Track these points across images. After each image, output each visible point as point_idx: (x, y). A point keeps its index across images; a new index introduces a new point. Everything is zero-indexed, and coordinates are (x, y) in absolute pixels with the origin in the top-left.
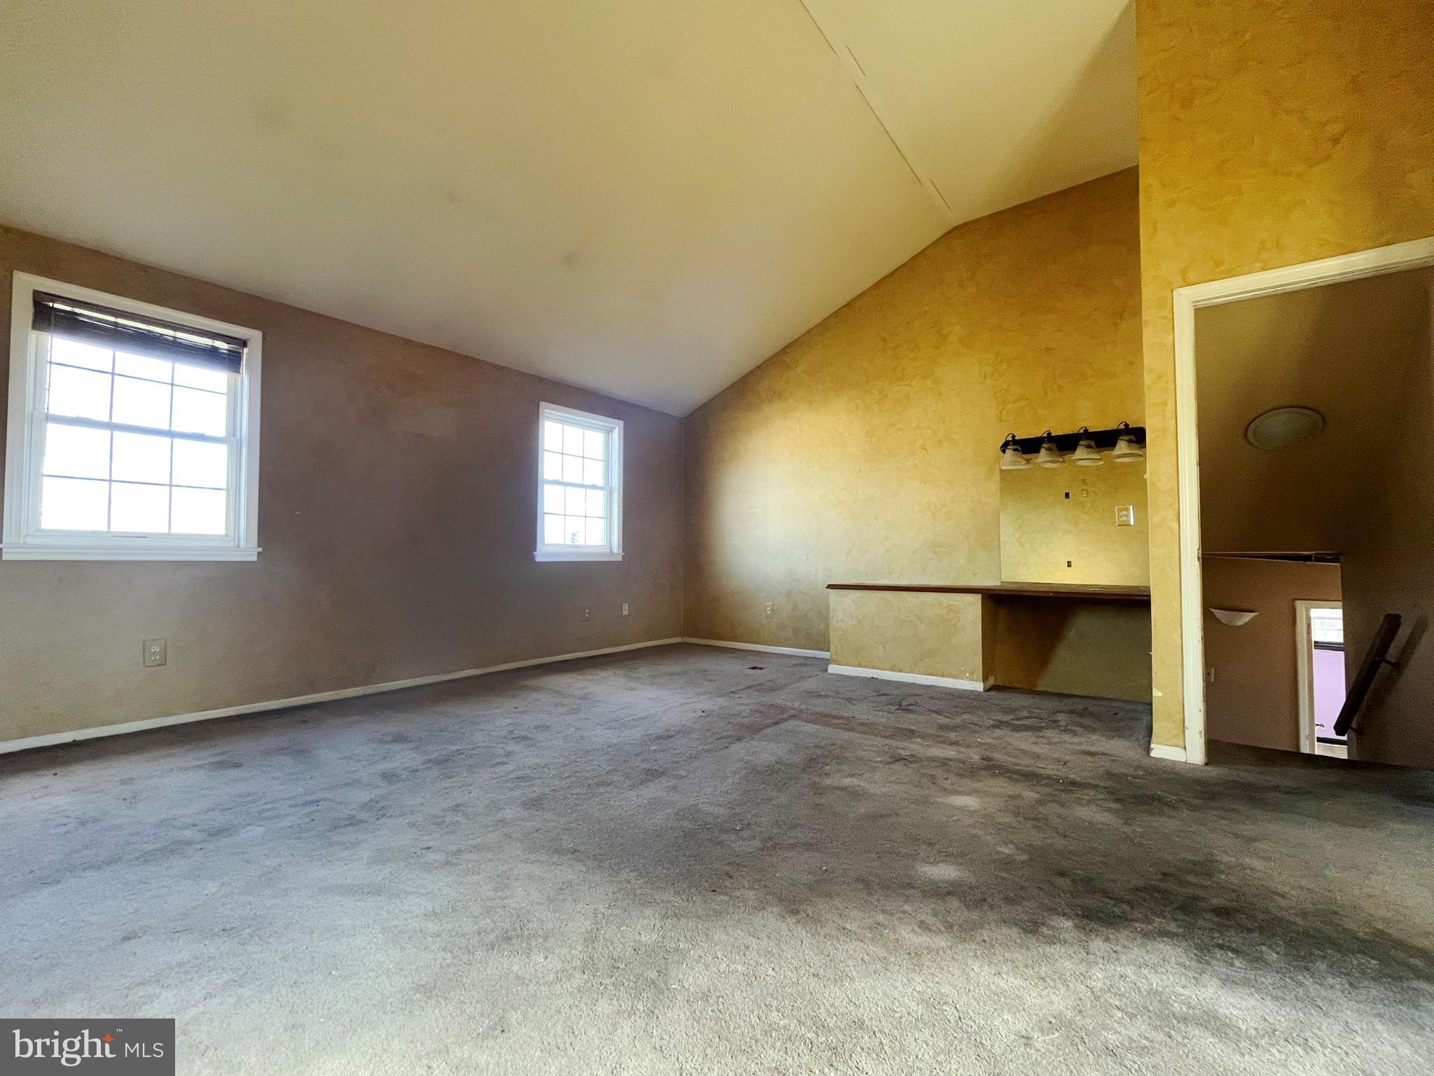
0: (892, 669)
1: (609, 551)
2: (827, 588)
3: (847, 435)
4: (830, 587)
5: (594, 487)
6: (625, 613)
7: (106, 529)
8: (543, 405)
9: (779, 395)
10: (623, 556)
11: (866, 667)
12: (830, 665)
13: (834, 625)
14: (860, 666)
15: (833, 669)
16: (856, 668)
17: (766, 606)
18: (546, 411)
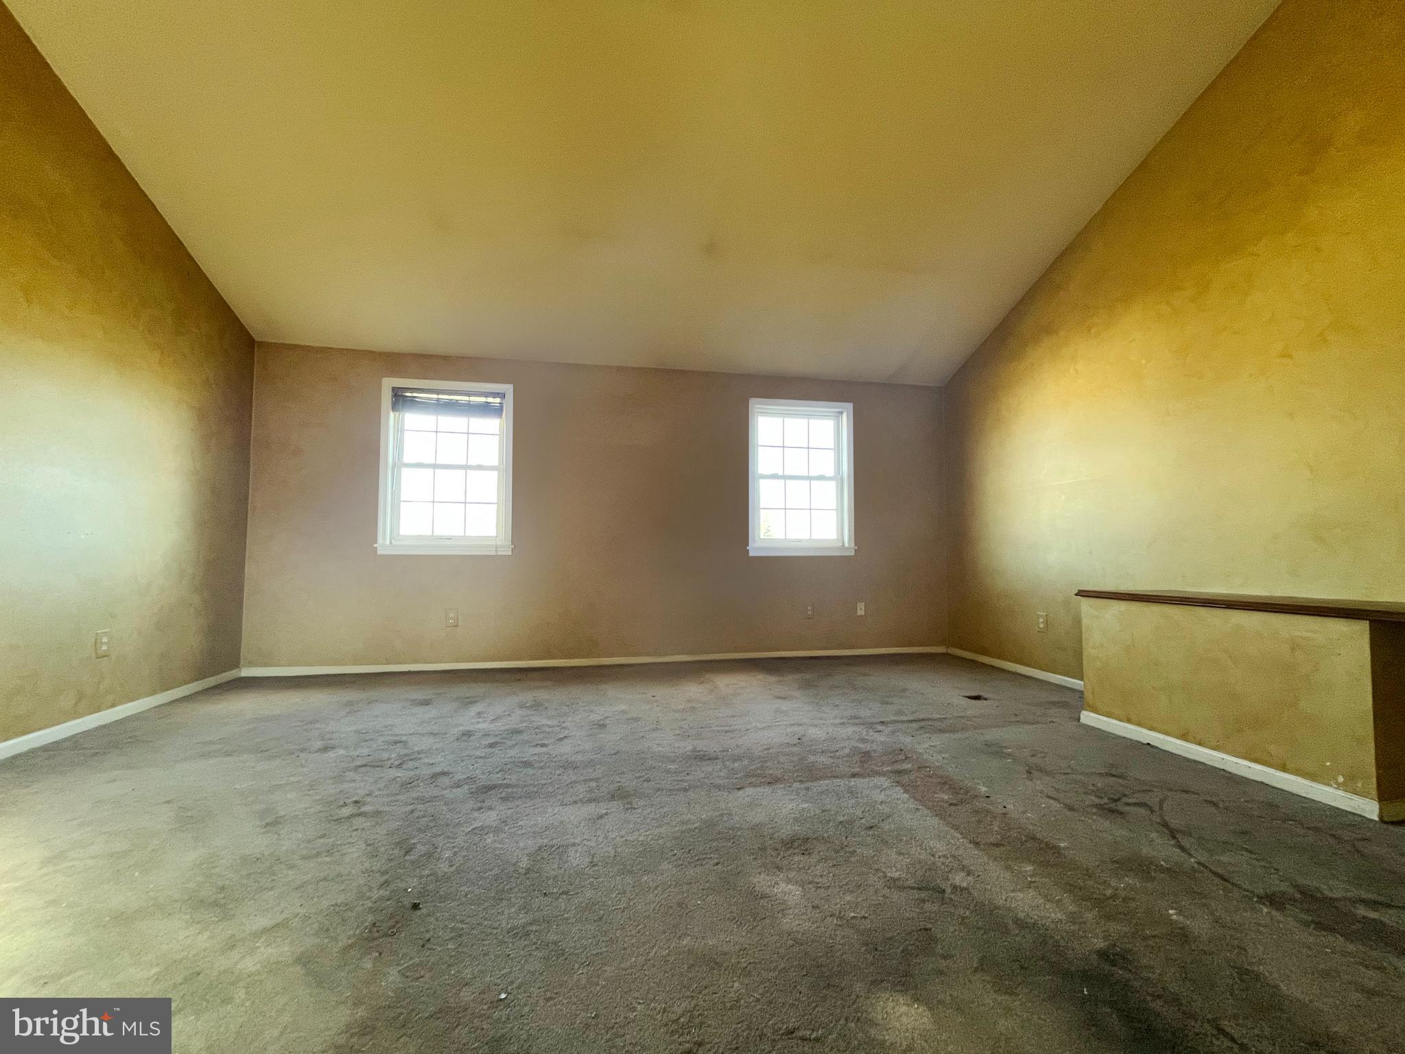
0: (1184, 737)
1: (841, 545)
2: (1076, 595)
3: (1144, 362)
4: (1083, 594)
5: (821, 478)
6: (861, 612)
7: (431, 534)
8: (752, 401)
9: (1048, 330)
10: (855, 550)
11: (1139, 724)
12: (1083, 712)
13: (1089, 651)
14: (1129, 721)
15: (1088, 717)
16: (1122, 724)
17: (1039, 617)
18: (757, 406)
